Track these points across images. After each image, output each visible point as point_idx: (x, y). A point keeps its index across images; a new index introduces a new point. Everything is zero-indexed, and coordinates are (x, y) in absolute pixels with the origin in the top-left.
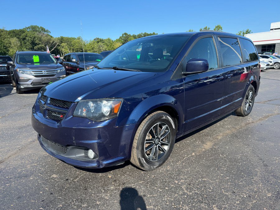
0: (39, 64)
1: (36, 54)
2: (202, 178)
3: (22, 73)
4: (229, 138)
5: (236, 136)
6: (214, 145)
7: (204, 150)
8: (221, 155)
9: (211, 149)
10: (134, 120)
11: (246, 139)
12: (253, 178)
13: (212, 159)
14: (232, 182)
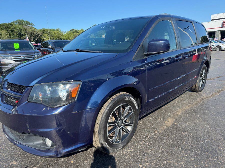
0: (19, 50)
1: (16, 42)
2: (167, 160)
3: (3, 58)
4: (188, 113)
5: (194, 112)
6: (175, 122)
7: (166, 127)
8: (182, 133)
9: (173, 126)
10: (97, 102)
11: (204, 115)
12: (218, 159)
13: (175, 137)
14: (198, 164)
